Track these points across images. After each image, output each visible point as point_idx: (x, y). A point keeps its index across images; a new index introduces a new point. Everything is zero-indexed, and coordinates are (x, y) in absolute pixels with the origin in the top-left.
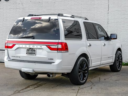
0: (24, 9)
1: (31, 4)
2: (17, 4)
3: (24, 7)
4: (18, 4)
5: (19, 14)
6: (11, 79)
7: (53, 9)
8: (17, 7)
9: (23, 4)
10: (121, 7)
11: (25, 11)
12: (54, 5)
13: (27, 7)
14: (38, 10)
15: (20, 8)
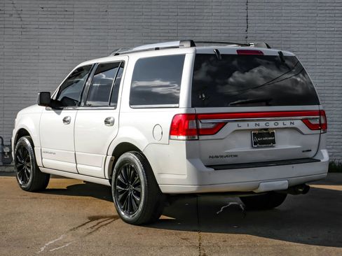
0: (25, 30)
1: (43, 16)
2: (5, 16)
3: (25, 23)
4: (8, 16)
5: (11, 43)
6: (7, 215)
7: (102, 27)
8: (6, 22)
9: (21, 16)
10: (280, 22)
11: (28, 33)
12: (105, 17)
13: (32, 23)
14: (63, 30)
15: (15, 26)
